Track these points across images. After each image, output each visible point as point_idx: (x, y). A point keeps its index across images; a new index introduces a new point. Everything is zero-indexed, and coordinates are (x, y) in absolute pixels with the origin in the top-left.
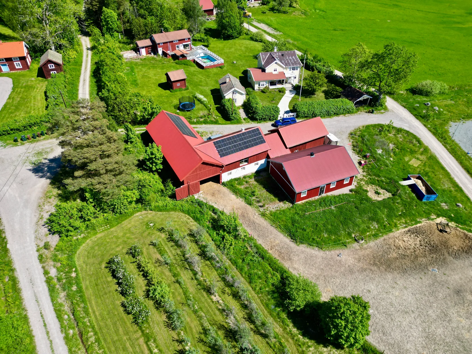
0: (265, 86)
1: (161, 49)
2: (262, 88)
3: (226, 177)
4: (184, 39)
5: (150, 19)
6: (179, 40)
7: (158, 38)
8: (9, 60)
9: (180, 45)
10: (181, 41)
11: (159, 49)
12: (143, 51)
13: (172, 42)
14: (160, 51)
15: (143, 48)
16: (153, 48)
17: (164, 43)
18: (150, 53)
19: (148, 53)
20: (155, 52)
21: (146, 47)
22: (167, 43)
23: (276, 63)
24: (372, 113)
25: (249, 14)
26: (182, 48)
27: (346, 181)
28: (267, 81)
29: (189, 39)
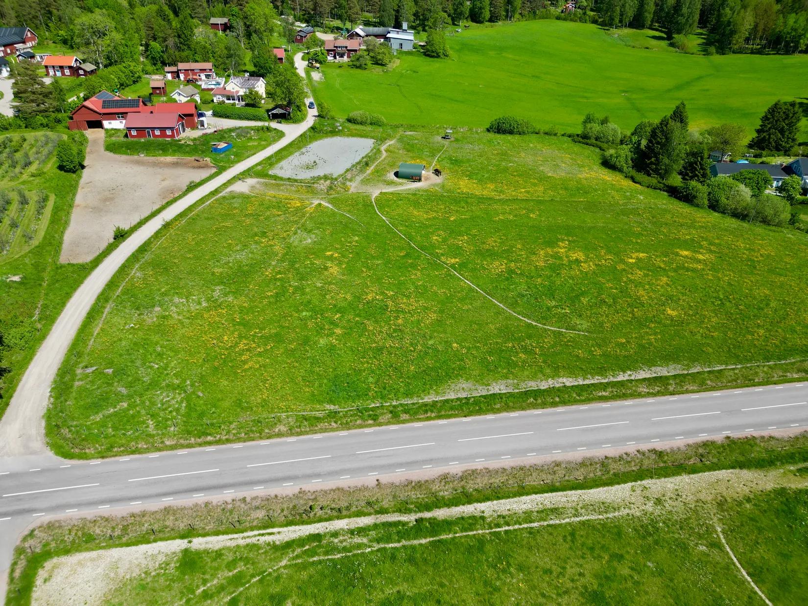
0: (221, 99)
2: (219, 100)
3: (106, 124)
4: (205, 70)
5: (188, 52)
6: (200, 70)
7: (182, 66)
8: (61, 67)
9: (202, 74)
10: (203, 70)
11: (181, 75)
12: (169, 76)
13: (193, 70)
14: (182, 76)
15: (169, 72)
16: (176, 74)
17: (185, 70)
18: (175, 78)
19: (173, 78)
20: (178, 77)
21: (171, 72)
22: (188, 70)
23: (234, 83)
24: (280, 123)
25: (318, 65)
26: (203, 77)
27: (169, 133)
28: (223, 96)
29: (211, 70)
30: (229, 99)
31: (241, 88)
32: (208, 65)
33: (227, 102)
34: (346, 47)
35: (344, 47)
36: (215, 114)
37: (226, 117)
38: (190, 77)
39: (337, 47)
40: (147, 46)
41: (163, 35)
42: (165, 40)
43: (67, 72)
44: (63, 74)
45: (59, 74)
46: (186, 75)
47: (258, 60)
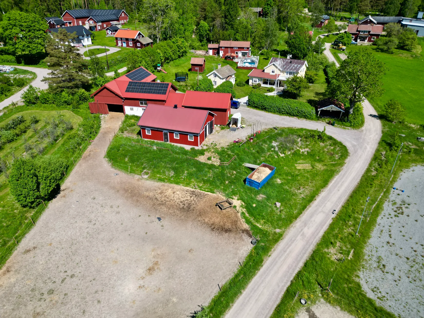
0: (257, 83)
1: (222, 52)
2: (255, 83)
4: (243, 48)
5: (231, 32)
6: (239, 48)
7: (223, 44)
8: (127, 40)
9: (239, 52)
10: (241, 48)
11: (220, 52)
12: (211, 52)
13: (233, 48)
14: (221, 53)
15: (211, 49)
16: (217, 51)
17: (225, 47)
18: (215, 54)
19: (214, 54)
20: (218, 53)
21: (213, 49)
22: (228, 48)
23: (274, 65)
24: (333, 124)
25: (344, 47)
26: (240, 55)
27: (190, 139)
28: (260, 79)
29: (248, 48)
30: (265, 83)
31: (282, 72)
32: (247, 44)
33: (263, 85)
34: (369, 32)
35: (366, 32)
36: (250, 104)
37: (262, 109)
38: (229, 54)
39: (359, 31)
40: (198, 24)
41: (212, 15)
42: (213, 19)
43: (131, 44)
44: (128, 45)
45: (125, 45)
46: (225, 52)
47: (293, 40)
